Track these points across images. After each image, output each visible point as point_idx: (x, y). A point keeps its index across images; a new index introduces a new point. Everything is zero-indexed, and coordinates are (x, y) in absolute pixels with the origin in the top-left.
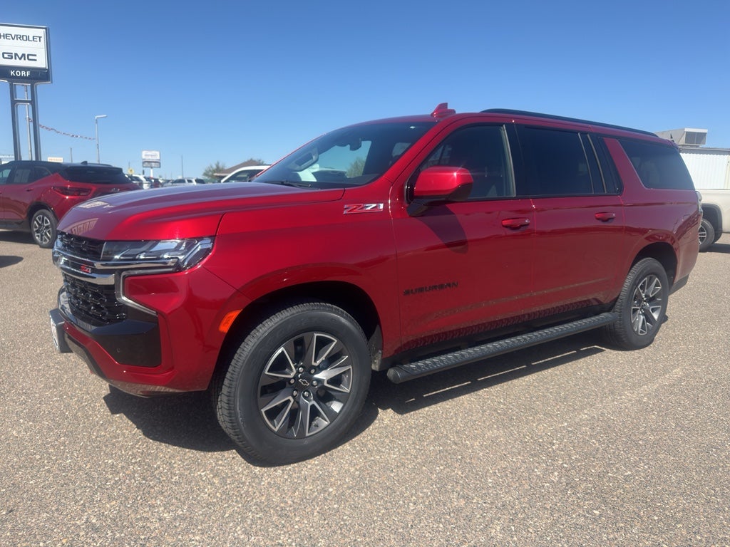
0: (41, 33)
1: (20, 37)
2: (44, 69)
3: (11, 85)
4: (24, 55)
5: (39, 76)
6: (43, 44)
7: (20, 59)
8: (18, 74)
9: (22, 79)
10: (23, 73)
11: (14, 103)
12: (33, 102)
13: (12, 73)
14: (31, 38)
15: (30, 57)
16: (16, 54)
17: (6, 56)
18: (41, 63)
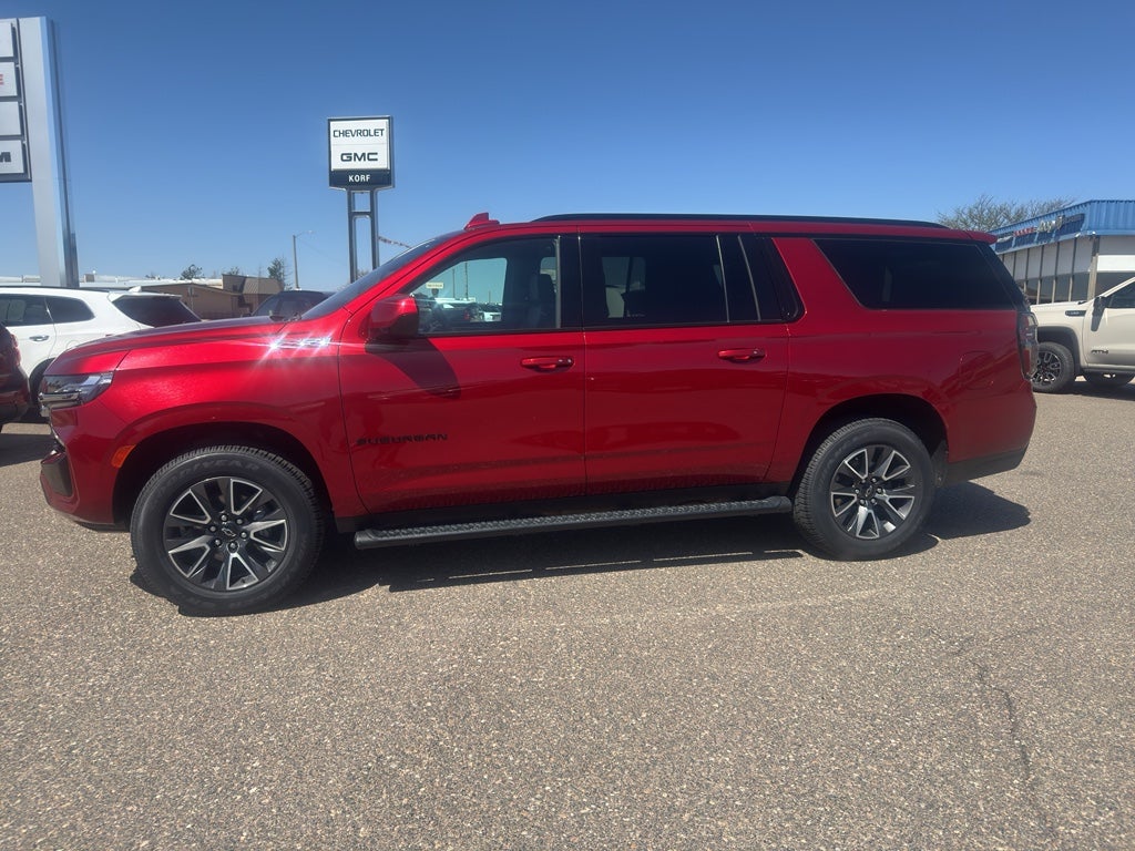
0: (383, 124)
1: (360, 133)
2: (385, 170)
3: (349, 194)
4: (364, 154)
5: (381, 179)
6: (384, 138)
7: (360, 160)
8: (358, 178)
9: (361, 185)
10: (363, 178)
11: (352, 215)
12: (372, 214)
13: (351, 178)
14: (372, 133)
15: (371, 157)
16: (356, 155)
17: (345, 158)
18: (382, 163)
